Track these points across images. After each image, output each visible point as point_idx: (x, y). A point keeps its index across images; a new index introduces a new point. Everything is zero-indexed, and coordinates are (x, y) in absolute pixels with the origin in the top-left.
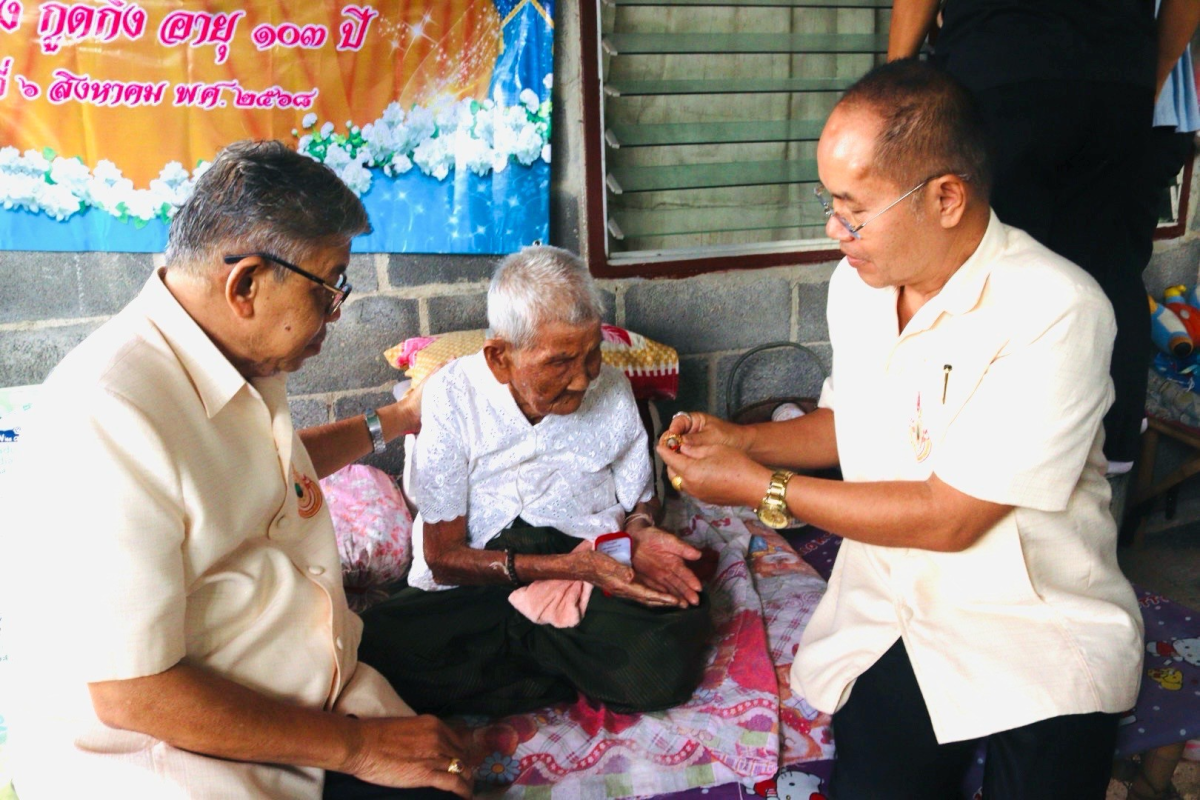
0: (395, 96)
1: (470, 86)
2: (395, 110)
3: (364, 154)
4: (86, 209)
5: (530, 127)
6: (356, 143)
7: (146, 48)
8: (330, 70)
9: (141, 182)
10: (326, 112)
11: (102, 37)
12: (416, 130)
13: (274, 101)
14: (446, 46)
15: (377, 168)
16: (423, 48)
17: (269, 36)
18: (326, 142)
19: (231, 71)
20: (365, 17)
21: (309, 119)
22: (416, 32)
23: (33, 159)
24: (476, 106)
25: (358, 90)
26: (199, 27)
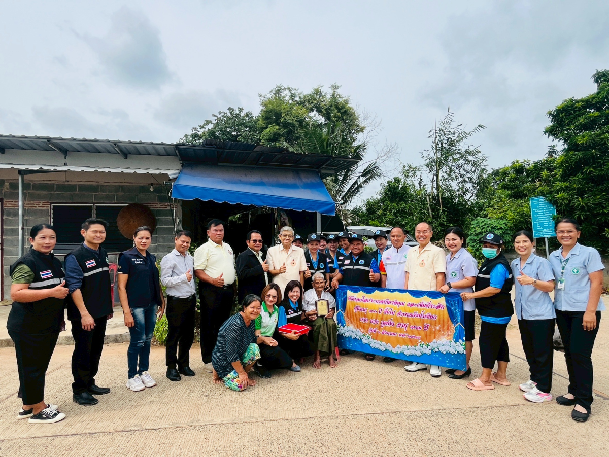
0: (435, 338)
1: (449, 338)
2: (435, 341)
3: (430, 348)
4: (386, 350)
5: (461, 347)
6: (428, 346)
7: (395, 328)
8: (423, 333)
9: (394, 347)
10: (422, 340)
11: (389, 326)
12: (439, 345)
13: (413, 338)
14: (444, 330)
15: (432, 350)
16: (439, 331)
17: (412, 327)
18: (423, 345)
19: (407, 332)
20: (428, 325)
21: (420, 341)
22: (438, 328)
23: (379, 342)
24: (450, 342)
25: (428, 337)
26: (402, 325)
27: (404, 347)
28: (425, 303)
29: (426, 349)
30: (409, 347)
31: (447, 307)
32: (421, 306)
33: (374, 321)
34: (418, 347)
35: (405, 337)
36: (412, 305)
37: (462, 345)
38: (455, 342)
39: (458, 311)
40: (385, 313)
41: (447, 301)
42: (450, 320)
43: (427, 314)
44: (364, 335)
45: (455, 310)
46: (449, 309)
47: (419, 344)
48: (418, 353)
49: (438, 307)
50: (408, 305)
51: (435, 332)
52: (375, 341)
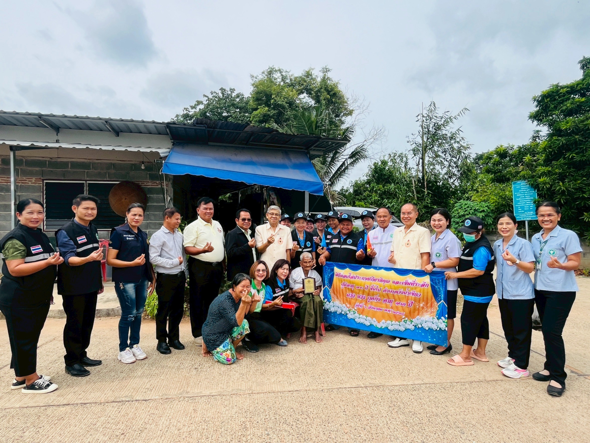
0: (418, 315)
1: (432, 314)
2: (418, 317)
3: (413, 323)
4: (371, 325)
5: (443, 324)
7: (381, 303)
8: (407, 310)
9: (379, 322)
10: (406, 316)
11: (375, 301)
12: (422, 321)
13: (398, 313)
14: (427, 307)
15: (415, 326)
16: (423, 308)
17: (398, 304)
18: (407, 321)
19: (392, 308)
20: (412, 302)
21: (403, 317)
22: (421, 305)
23: (364, 317)
24: (433, 318)
25: (412, 313)
26: (388, 301)
27: (389, 322)
28: (410, 281)
29: (409, 325)
30: (393, 322)
31: (432, 285)
32: (406, 284)
33: (361, 297)
34: (402, 323)
35: (391, 312)
36: (397, 283)
37: (444, 322)
38: (438, 319)
39: (441, 289)
40: (371, 289)
41: (432, 280)
42: (433, 297)
43: (412, 292)
44: (349, 311)
45: (439, 288)
46: (433, 287)
47: (403, 320)
48: (402, 329)
49: (423, 285)
50: (394, 282)
51: (419, 308)
52: (361, 316)
